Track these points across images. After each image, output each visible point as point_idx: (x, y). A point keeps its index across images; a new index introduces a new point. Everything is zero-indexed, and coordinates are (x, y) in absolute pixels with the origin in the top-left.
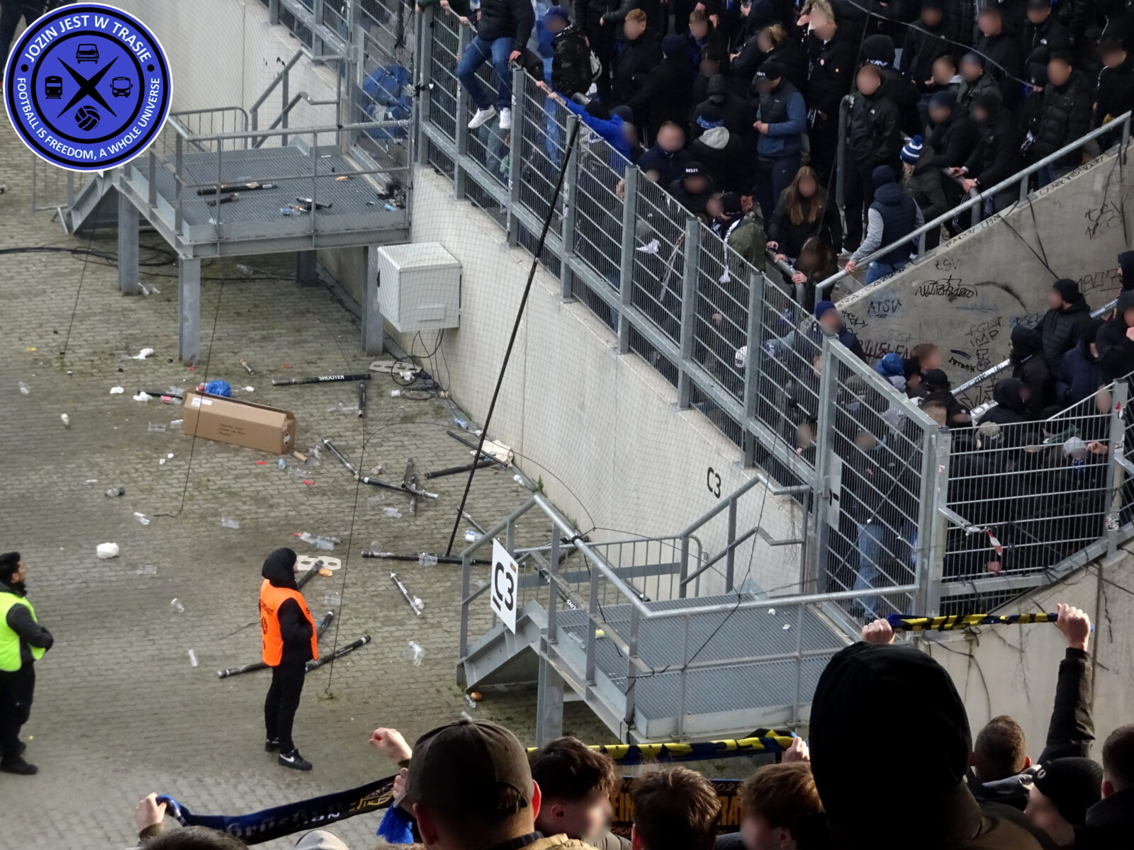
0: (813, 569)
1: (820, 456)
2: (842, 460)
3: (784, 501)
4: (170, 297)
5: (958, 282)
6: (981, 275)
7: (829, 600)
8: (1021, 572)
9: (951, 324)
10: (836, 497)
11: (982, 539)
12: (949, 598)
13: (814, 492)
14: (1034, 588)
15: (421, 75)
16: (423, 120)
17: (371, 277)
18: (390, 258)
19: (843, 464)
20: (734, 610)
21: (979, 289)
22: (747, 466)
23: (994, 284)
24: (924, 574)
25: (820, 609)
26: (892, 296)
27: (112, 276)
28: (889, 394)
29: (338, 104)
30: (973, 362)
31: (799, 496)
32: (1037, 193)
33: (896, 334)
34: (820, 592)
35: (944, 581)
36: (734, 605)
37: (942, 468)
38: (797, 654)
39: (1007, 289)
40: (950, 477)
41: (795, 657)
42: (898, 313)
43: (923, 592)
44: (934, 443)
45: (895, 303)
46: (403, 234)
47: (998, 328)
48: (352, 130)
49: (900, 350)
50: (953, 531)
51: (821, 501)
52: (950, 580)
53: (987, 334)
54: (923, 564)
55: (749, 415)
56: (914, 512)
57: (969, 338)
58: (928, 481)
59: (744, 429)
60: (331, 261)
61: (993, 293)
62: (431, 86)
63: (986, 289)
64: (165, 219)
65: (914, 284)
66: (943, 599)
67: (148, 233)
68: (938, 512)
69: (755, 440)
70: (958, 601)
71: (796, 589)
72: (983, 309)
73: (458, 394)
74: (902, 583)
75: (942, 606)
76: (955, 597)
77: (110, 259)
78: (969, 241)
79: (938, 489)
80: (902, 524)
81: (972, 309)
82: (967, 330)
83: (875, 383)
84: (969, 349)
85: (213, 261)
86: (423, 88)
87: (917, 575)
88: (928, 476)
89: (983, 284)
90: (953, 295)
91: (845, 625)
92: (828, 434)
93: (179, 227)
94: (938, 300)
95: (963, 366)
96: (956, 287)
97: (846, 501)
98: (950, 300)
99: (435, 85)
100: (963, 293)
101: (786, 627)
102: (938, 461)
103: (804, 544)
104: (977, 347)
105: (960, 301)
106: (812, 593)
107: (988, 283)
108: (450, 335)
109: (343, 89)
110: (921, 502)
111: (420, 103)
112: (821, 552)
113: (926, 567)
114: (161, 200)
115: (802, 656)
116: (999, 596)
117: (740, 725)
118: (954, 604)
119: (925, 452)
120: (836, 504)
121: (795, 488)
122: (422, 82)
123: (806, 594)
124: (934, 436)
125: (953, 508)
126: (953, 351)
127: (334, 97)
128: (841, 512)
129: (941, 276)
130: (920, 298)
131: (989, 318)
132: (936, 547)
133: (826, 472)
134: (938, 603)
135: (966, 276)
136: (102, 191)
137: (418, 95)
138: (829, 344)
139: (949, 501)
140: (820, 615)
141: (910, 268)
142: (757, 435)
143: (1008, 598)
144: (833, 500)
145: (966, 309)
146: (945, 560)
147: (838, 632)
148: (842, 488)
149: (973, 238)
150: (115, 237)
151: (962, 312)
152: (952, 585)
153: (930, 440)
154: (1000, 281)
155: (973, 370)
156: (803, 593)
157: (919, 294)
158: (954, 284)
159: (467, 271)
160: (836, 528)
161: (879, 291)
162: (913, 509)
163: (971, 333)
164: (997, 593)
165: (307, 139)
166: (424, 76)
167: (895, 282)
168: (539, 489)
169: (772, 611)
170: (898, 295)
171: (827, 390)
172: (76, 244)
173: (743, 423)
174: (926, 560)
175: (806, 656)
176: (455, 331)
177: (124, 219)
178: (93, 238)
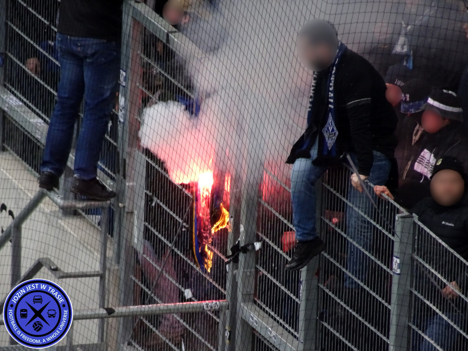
15: (242, 229)
16: (244, 301)
29: (102, 277)
48: (124, 316)
62: (258, 246)
86: (245, 250)
99: (264, 244)
109: (110, 253)
111: (240, 273)
122: (242, 240)
127: (97, 267)
137: (235, 260)
166: (246, 230)
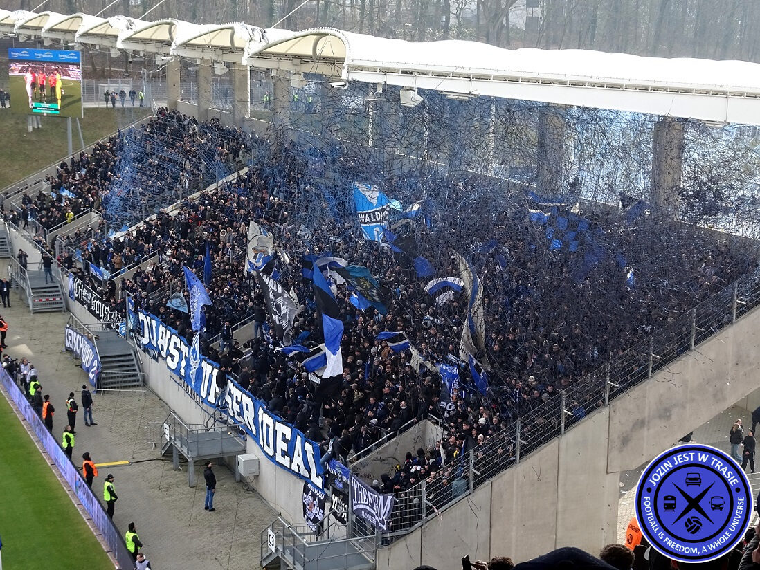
1: (350, 503)
4: (187, 471)
6: (388, 455)
8: (403, 530)
9: (381, 468)
13: (349, 512)
14: (405, 534)
17: (237, 462)
18: (241, 458)
20: (330, 544)
21: (388, 458)
24: (377, 532)
25: (352, 542)
26: (367, 461)
27: (171, 466)
32: (401, 434)
33: (368, 471)
34: (351, 538)
35: (382, 534)
36: (330, 542)
38: (346, 554)
39: (395, 458)
42: (368, 466)
43: (377, 536)
45: (367, 463)
46: (244, 452)
49: (369, 475)
53: (391, 470)
60: (227, 460)
61: (391, 460)
64: (185, 451)
65: (372, 458)
66: (382, 538)
67: (181, 455)
71: (345, 537)
72: (389, 464)
73: (259, 491)
74: (372, 535)
77: (172, 462)
82: (385, 469)
85: (197, 461)
87: (375, 532)
91: (358, 546)
93: (188, 453)
94: (378, 462)
98: (381, 462)
100: (384, 460)
105: (383, 462)
106: (349, 538)
107: (390, 457)
108: (257, 477)
112: (351, 528)
114: (183, 446)
118: (385, 539)
129: (378, 456)
131: (391, 466)
135: (385, 456)
136: (169, 445)
140: (352, 544)
141: (371, 454)
143: (399, 537)
145: (385, 463)
149: (386, 446)
150: (172, 456)
151: (384, 465)
152: (384, 535)
154: (393, 456)
156: (347, 538)
157: (373, 461)
158: (382, 458)
159: (260, 460)
160: (355, 521)
161: (363, 460)
164: (396, 536)
165: (220, 429)
167: (367, 458)
168: (280, 515)
169: (339, 543)
172: (163, 458)
175: (349, 555)
176: (258, 476)
177: (174, 451)
178: (167, 456)
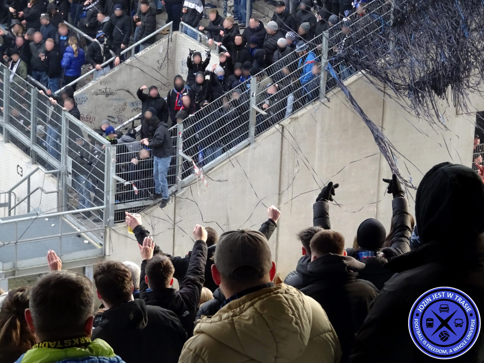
0: (62, 203)
1: (62, 158)
2: (72, 159)
3: (49, 176)
5: (109, 89)
6: (118, 86)
7: (69, 214)
8: (145, 199)
9: (107, 106)
10: (70, 174)
11: (130, 187)
12: (118, 210)
13: (61, 172)
14: (150, 205)
19: (73, 161)
20: (36, 218)
21: (117, 92)
22: (33, 163)
23: (123, 90)
24: (108, 202)
25: (66, 218)
26: (84, 96)
28: (90, 132)
30: (116, 120)
31: (55, 175)
32: (138, 54)
33: (86, 111)
34: (65, 211)
35: (115, 204)
36: (35, 217)
37: (113, 160)
38: (60, 235)
39: (128, 91)
40: (116, 163)
41: (59, 236)
42: (87, 102)
43: (107, 208)
44: (109, 150)
45: (85, 99)
47: (125, 107)
49: (88, 117)
50: (118, 184)
51: (64, 176)
52: (118, 204)
53: (121, 109)
54: (107, 198)
55: (33, 144)
56: (103, 178)
57: (114, 111)
58: (108, 165)
59: (31, 149)
61: (123, 93)
63: (120, 92)
65: (93, 91)
66: (115, 211)
68: (112, 177)
69: (36, 153)
70: (121, 211)
71: (56, 210)
72: (119, 100)
74: (98, 206)
75: (115, 213)
76: (120, 210)
78: (113, 74)
79: (112, 168)
80: (97, 183)
81: (115, 100)
82: (113, 108)
83: (85, 129)
84: (114, 115)
87: (105, 202)
88: (108, 163)
89: (119, 90)
90: (107, 95)
91: (77, 224)
92: (66, 149)
94: (102, 97)
95: (112, 122)
96: (108, 92)
97: (74, 175)
98: (107, 97)
100: (111, 94)
101: (53, 225)
102: (111, 157)
103: (58, 192)
104: (117, 115)
105: (110, 97)
106: (62, 211)
107: (121, 90)
110: (105, 174)
112: (65, 196)
113: (108, 199)
115: (62, 236)
116: (137, 209)
117: (39, 264)
118: (120, 213)
119: (106, 154)
120: (70, 176)
121: (52, 171)
123: (60, 212)
124: (109, 148)
125: (118, 175)
126: (108, 116)
128: (72, 180)
129: (102, 87)
130: (95, 96)
131: (122, 103)
132: (112, 191)
133: (66, 164)
134: (114, 212)
135: (112, 87)
138: (65, 115)
139: (116, 173)
140: (66, 220)
141: (90, 84)
142: (36, 151)
143: (140, 209)
144: (69, 175)
145: (113, 100)
146: (115, 196)
147: (74, 226)
148: (72, 170)
149: (115, 72)
151: (111, 101)
152: (118, 205)
153: (108, 149)
154: (125, 89)
155: (116, 123)
156: (58, 211)
157: (94, 95)
158: (108, 90)
160: (71, 185)
161: (79, 94)
162: (102, 177)
163: (115, 109)
164: (136, 208)
167: (85, 90)
169: (47, 219)
170: (86, 95)
171: (65, 132)
173: (31, 147)
174: (108, 196)
175: (63, 235)
